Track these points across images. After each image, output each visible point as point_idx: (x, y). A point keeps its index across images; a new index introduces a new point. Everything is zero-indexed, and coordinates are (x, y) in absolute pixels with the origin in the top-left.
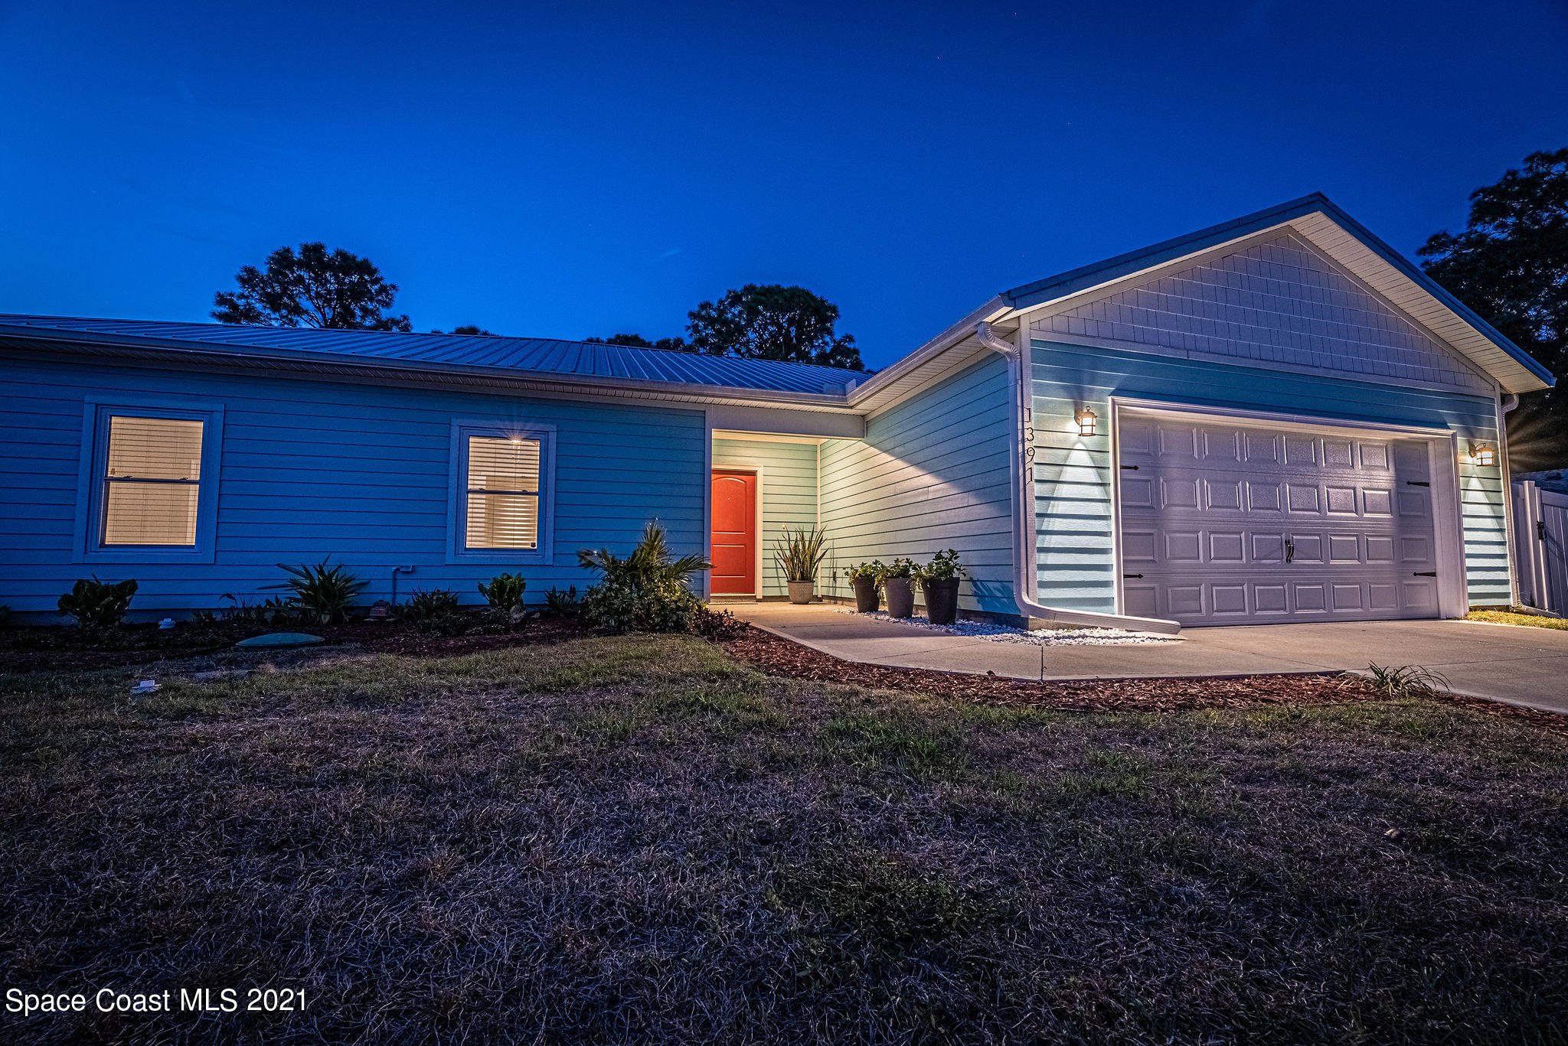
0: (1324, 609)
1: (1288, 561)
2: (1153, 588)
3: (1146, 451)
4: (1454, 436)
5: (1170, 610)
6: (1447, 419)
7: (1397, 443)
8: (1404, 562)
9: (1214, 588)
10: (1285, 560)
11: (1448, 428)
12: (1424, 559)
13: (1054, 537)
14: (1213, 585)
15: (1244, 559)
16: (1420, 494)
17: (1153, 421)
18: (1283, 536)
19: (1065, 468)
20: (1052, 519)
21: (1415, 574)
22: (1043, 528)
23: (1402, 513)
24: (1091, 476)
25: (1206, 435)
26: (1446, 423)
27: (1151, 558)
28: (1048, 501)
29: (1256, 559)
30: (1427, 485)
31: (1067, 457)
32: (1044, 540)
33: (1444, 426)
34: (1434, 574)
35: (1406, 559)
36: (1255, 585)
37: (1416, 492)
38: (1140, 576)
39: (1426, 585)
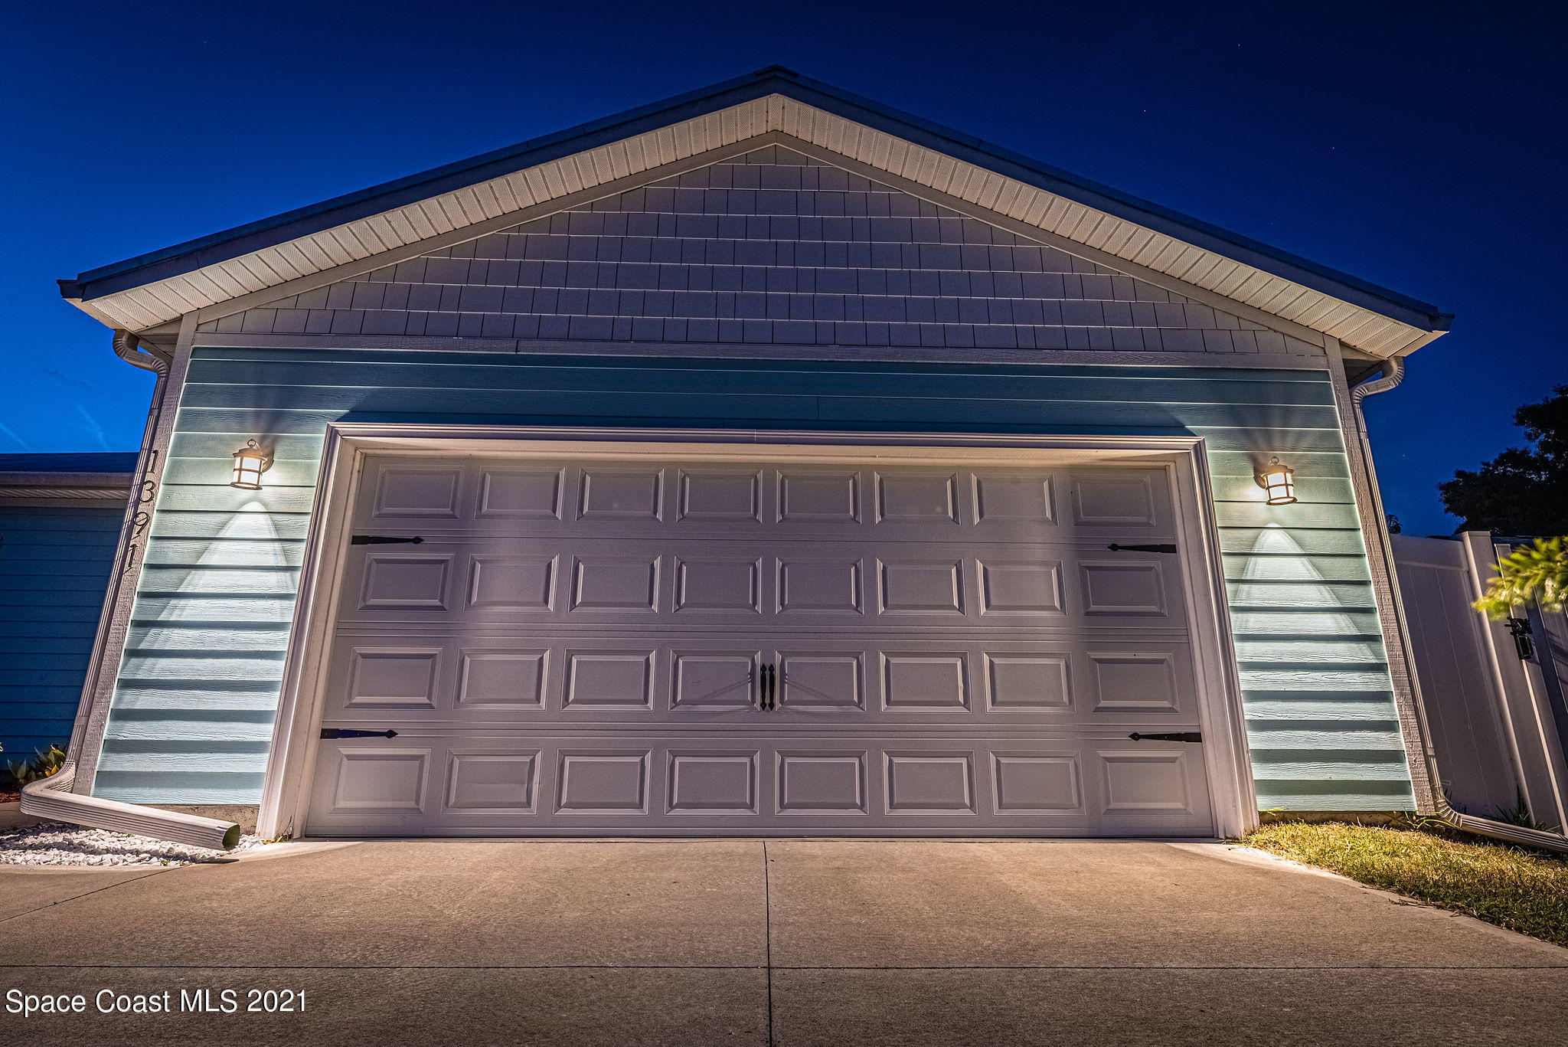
0: (862, 807)
1: (768, 705)
2: (421, 758)
3: (448, 511)
4: (1199, 449)
5: (452, 800)
6: (1182, 418)
7: (1074, 469)
8: (1098, 710)
9: (568, 760)
10: (757, 705)
11: (1190, 434)
12: (1166, 704)
13: (163, 662)
14: (564, 754)
15: (651, 705)
16: (1150, 569)
17: (470, 459)
18: (758, 657)
19: (215, 545)
20: (165, 631)
21: (1135, 737)
22: (143, 646)
23: (1093, 608)
24: (270, 554)
25: (588, 479)
26: (1182, 426)
27: (424, 700)
28: (165, 600)
29: (683, 702)
30: (1172, 549)
31: (222, 526)
32: (138, 668)
33: (1179, 430)
34: (1196, 737)
35: (1103, 703)
36: (675, 754)
37: (1137, 564)
38: (391, 734)
39: (1173, 760)
